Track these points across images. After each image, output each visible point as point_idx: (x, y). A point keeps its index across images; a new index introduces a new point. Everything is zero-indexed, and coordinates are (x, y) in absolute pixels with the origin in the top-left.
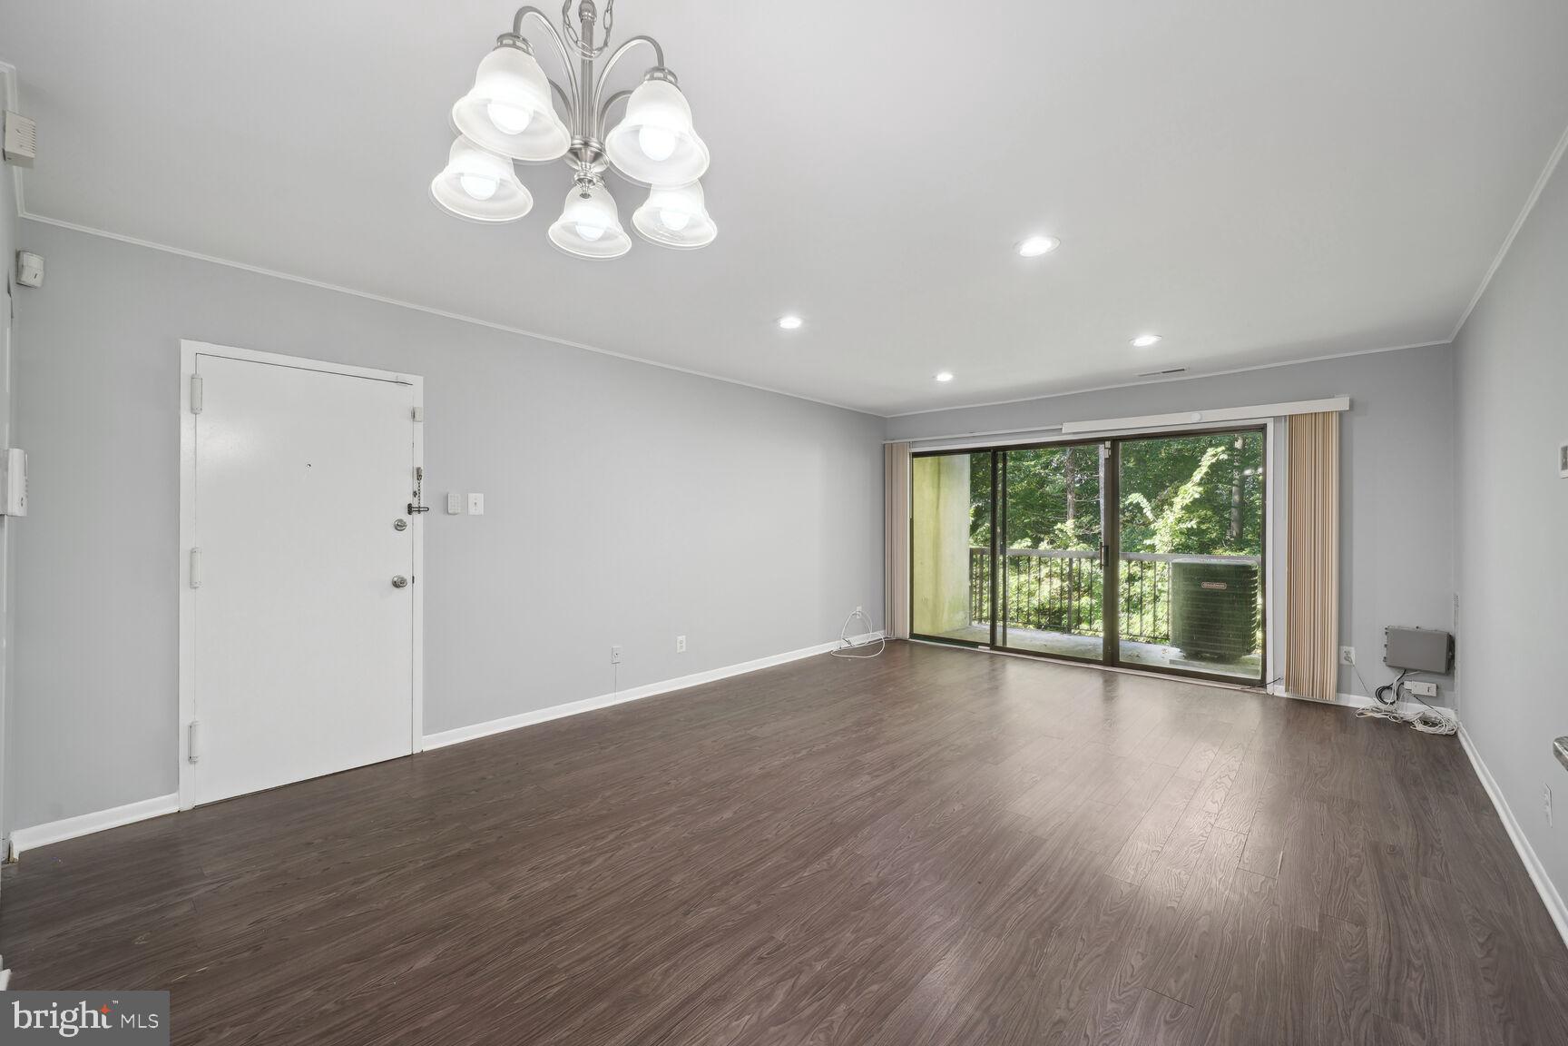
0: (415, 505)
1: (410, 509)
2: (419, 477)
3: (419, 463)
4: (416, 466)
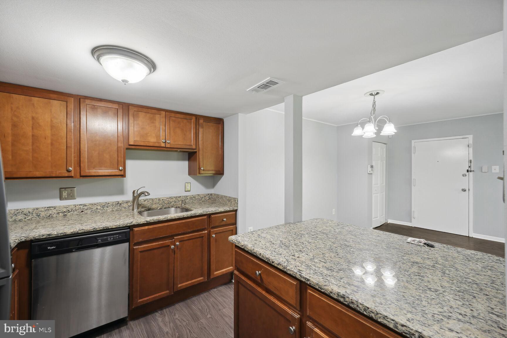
0: (470, 170)
1: (468, 171)
2: (471, 162)
3: (471, 158)
4: (470, 159)
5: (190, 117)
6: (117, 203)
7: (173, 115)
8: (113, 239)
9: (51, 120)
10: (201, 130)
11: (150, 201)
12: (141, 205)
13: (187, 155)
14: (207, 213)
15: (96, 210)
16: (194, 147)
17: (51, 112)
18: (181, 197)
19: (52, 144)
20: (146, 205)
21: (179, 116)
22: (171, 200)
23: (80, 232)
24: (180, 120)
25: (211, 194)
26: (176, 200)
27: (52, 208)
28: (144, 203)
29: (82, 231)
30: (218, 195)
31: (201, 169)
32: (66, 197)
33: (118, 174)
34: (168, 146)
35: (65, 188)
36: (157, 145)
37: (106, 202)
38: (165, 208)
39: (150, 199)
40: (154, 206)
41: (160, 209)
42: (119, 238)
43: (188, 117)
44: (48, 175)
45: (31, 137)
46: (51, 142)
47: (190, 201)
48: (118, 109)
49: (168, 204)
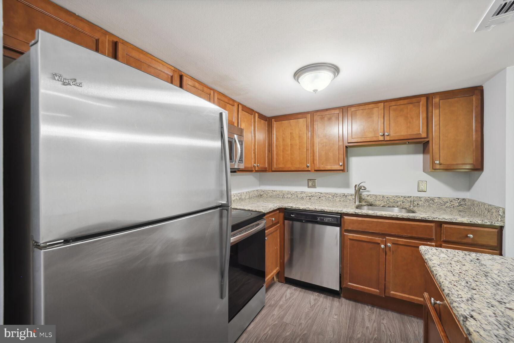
5: (418, 99)
6: (343, 195)
7: (393, 103)
8: (328, 221)
9: (299, 133)
10: (436, 112)
11: (373, 197)
12: (364, 199)
13: (421, 147)
14: (434, 220)
15: (328, 198)
16: (424, 135)
17: (299, 127)
18: (411, 197)
19: (299, 149)
20: (369, 200)
21: (402, 102)
22: (398, 200)
23: (307, 209)
24: (402, 106)
25: (464, 200)
26: (405, 200)
27: (303, 193)
28: (366, 198)
29: (308, 209)
30: (473, 201)
31: (435, 163)
32: (311, 186)
33: (339, 169)
34: (387, 138)
35: (310, 180)
36: (375, 139)
37: (335, 192)
38: (389, 207)
39: (373, 195)
40: (378, 203)
41: (383, 207)
42: (332, 221)
43: (414, 100)
44: (297, 170)
45: (290, 145)
46: (299, 148)
47: (425, 204)
48: (338, 113)
49: (393, 203)
